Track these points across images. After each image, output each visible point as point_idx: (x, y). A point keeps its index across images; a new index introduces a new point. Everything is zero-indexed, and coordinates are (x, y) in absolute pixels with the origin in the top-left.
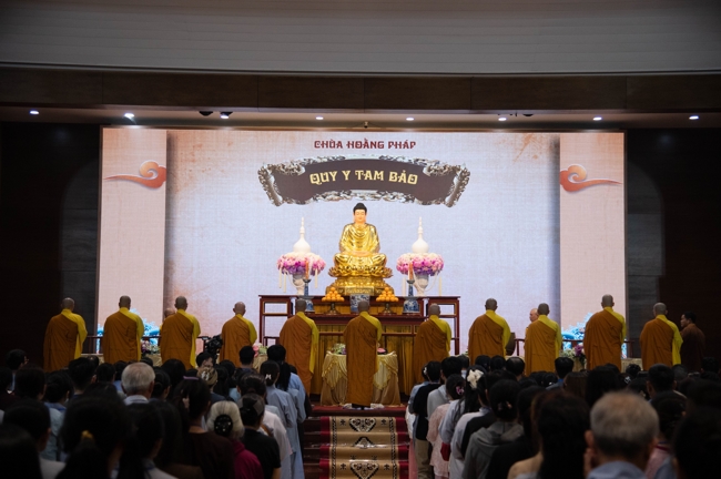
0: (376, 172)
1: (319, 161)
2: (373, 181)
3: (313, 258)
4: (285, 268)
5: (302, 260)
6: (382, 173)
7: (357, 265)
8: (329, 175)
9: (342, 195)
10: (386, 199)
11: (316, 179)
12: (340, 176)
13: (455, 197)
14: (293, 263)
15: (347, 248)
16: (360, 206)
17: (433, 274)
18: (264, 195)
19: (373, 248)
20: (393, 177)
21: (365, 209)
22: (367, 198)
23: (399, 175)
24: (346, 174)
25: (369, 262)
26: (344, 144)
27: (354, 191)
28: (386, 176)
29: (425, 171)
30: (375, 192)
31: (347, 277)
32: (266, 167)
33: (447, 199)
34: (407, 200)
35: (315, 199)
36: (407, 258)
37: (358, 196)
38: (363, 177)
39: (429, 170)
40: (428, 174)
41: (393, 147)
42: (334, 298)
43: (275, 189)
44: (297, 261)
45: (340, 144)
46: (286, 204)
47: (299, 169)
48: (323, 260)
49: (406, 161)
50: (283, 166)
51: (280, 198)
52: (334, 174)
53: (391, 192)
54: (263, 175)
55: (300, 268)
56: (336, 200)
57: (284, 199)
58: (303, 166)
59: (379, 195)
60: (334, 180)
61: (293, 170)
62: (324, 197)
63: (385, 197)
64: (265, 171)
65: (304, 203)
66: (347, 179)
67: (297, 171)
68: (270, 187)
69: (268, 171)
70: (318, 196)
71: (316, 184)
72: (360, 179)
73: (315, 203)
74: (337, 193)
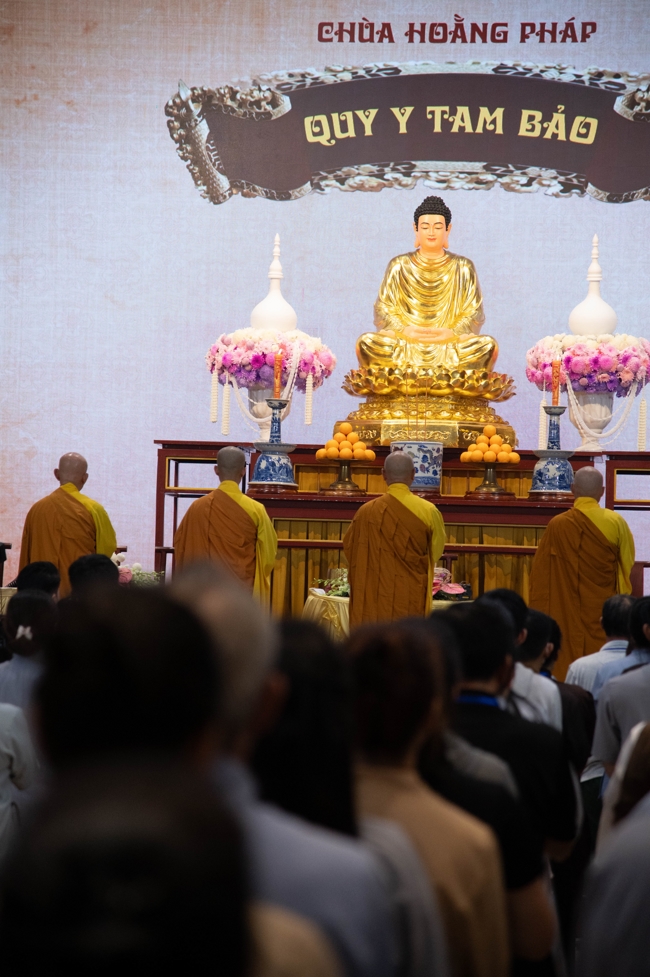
0: (484, 112)
1: (329, 79)
2: (474, 135)
3: (302, 346)
4: (228, 369)
5: (272, 349)
6: (499, 112)
7: (417, 363)
8: (357, 120)
9: (389, 175)
10: (508, 187)
11: (320, 131)
12: (385, 122)
14: (245, 357)
15: (394, 320)
16: (433, 206)
17: (623, 390)
18: (180, 171)
19: (465, 321)
20: (530, 124)
21: (447, 215)
22: (457, 184)
23: (547, 118)
24: (403, 116)
25: (451, 357)
26: (399, 31)
27: (421, 165)
28: (511, 121)
29: (619, 105)
30: (477, 166)
31: (389, 397)
32: (186, 94)
34: (567, 188)
35: (317, 186)
36: (552, 348)
37: (432, 177)
38: (446, 124)
39: (632, 103)
40: (628, 114)
41: (534, 39)
42: (346, 452)
43: (210, 157)
44: (257, 351)
45: (386, 32)
46: (238, 198)
47: (274, 103)
48: (327, 352)
50: (233, 94)
51: (224, 182)
52: (368, 117)
53: (521, 168)
54: (179, 116)
55: (266, 369)
56: (372, 189)
57: (233, 185)
58: (287, 92)
59: (490, 177)
60: (368, 132)
61: (258, 103)
62: (342, 181)
63: (506, 180)
64: (185, 104)
65: (288, 197)
66: (403, 129)
67: (269, 108)
68: (196, 152)
69: (192, 106)
70: (325, 178)
71: (319, 143)
72: (438, 128)
73: (316, 195)
74: (375, 169)
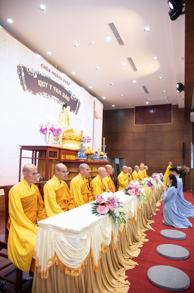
0: (59, 90)
1: (42, 75)
2: (58, 94)
8: (45, 84)
9: (49, 96)
11: (41, 83)
12: (49, 86)
13: (77, 111)
18: (19, 81)
23: (65, 95)
24: (51, 86)
26: (51, 72)
27: (52, 96)
28: (62, 94)
30: (58, 99)
32: (21, 65)
33: (76, 111)
35: (39, 94)
37: (53, 99)
38: (55, 91)
39: (72, 97)
40: (72, 99)
41: (64, 82)
43: (24, 81)
45: (49, 71)
46: (28, 91)
49: (67, 90)
50: (29, 70)
52: (47, 84)
54: (19, 69)
56: (46, 98)
57: (27, 88)
58: (36, 73)
59: (59, 102)
60: (46, 87)
61: (32, 73)
62: (43, 94)
63: (61, 103)
64: (20, 67)
65: (35, 94)
66: (51, 89)
67: (34, 75)
68: (21, 78)
69: (22, 68)
70: (40, 93)
71: (40, 86)
72: (54, 91)
73: (39, 95)
74: (47, 94)
